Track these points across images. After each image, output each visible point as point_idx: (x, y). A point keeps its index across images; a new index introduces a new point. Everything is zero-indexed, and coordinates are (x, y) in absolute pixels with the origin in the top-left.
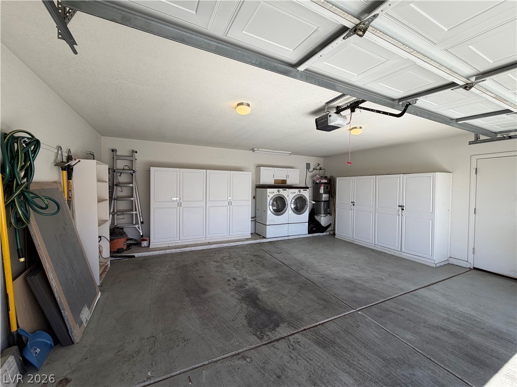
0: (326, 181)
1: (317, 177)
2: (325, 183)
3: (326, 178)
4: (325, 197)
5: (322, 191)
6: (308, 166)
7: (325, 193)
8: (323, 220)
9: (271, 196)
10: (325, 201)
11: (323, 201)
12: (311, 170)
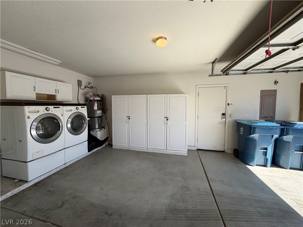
0: (99, 99)
1: (90, 95)
2: (98, 101)
3: (98, 96)
4: (99, 113)
5: (96, 108)
6: (79, 83)
7: (98, 109)
8: (99, 135)
9: (33, 116)
10: (99, 117)
11: (97, 117)
12: (83, 87)
